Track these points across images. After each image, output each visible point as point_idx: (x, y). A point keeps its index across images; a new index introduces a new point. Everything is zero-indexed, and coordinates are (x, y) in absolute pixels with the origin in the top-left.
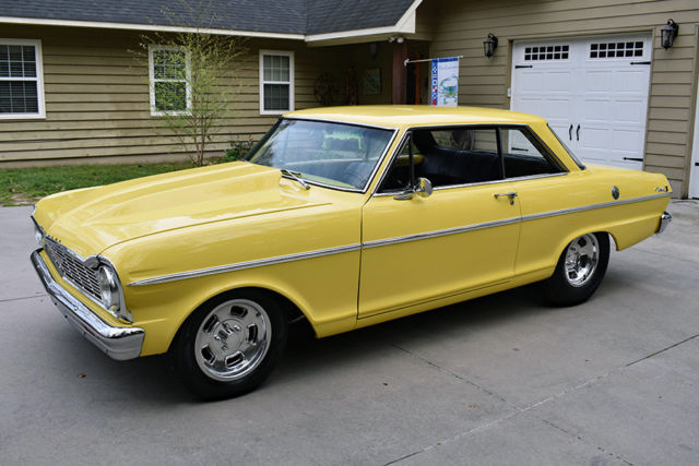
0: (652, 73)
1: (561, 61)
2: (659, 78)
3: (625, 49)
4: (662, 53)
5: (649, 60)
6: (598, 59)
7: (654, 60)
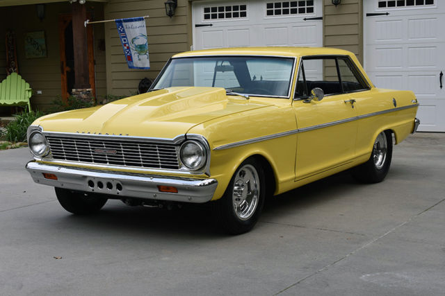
0: (325, 26)
1: (240, 19)
2: (331, 31)
3: (298, 7)
4: (332, 9)
5: (321, 16)
6: (274, 17)
7: (325, 15)
